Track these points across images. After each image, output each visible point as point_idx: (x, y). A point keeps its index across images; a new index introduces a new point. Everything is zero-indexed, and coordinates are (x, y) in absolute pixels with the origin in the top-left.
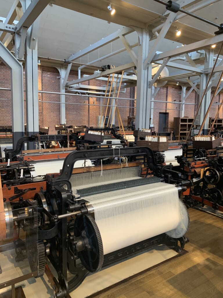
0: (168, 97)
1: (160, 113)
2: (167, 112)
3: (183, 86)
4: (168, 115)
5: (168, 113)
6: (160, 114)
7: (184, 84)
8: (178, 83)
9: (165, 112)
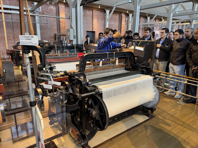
0: (94, 19)
1: (87, 31)
2: (93, 31)
3: (107, 9)
4: (95, 33)
5: (95, 32)
6: (88, 33)
7: (107, 8)
8: (100, 6)
9: (92, 31)
